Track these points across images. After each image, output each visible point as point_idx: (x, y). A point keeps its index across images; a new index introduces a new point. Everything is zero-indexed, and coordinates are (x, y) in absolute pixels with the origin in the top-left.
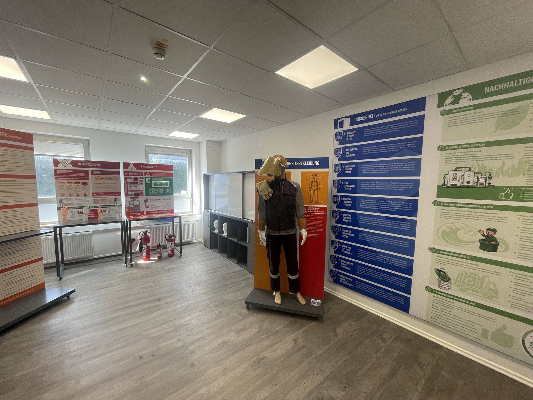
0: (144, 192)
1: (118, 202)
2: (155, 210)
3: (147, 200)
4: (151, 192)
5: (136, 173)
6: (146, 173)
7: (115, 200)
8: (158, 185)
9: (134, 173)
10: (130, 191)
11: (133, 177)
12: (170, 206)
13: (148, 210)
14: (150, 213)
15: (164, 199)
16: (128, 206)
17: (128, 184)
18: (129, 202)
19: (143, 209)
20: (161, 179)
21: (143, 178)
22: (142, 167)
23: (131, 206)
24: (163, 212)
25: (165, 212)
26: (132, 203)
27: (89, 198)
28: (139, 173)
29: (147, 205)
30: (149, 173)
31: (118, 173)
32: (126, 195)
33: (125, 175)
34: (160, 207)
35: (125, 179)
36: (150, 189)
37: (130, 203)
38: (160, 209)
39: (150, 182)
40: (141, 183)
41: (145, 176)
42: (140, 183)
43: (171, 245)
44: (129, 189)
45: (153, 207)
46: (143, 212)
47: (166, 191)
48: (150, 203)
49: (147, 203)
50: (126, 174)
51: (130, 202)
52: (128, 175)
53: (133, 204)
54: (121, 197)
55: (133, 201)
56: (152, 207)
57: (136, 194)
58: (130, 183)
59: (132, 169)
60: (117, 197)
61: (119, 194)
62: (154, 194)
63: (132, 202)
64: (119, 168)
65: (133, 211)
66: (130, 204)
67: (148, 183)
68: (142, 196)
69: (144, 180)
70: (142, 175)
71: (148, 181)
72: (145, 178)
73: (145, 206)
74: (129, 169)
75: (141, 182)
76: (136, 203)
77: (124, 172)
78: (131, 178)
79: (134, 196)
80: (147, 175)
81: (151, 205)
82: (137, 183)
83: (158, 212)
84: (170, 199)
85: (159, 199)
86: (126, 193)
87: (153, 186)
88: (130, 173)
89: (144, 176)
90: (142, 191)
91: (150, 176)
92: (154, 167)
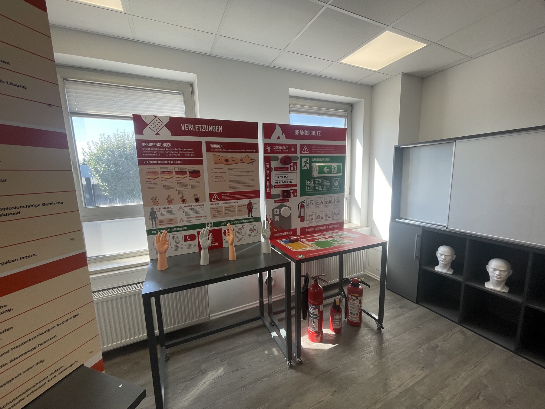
0: (298, 188)
1: (254, 212)
2: (314, 224)
3: (302, 206)
4: (309, 188)
5: (285, 148)
6: (302, 146)
7: (250, 206)
8: (325, 173)
9: (283, 148)
10: (276, 187)
11: (280, 156)
12: (338, 214)
13: (304, 225)
14: (307, 230)
15: (330, 201)
16: (270, 219)
17: (273, 172)
18: (273, 210)
19: (296, 224)
20: (327, 160)
21: (296, 158)
22: (296, 132)
23: (277, 218)
24: (328, 227)
25: (330, 227)
26: (278, 213)
27: (203, 205)
28: (290, 146)
29: (302, 215)
30: (308, 146)
31: (256, 148)
32: (268, 196)
33: (266, 151)
34: (322, 218)
35: (267, 160)
36: (309, 182)
37: (275, 213)
38: (323, 222)
39: (308, 165)
40: (294, 170)
41: (301, 153)
42: (292, 168)
43: (358, 303)
44: (273, 184)
45: (312, 219)
46: (296, 230)
47: (333, 185)
48: (308, 211)
49: (302, 210)
50: (269, 148)
51: (275, 210)
52: (272, 152)
53: (280, 215)
54: (259, 202)
55: (280, 208)
56: (311, 217)
57: (285, 194)
58: (276, 169)
59: (279, 138)
60: (253, 201)
61: (257, 194)
62: (314, 191)
63: (278, 210)
64: (256, 137)
65: (280, 229)
66: (274, 215)
67: (305, 168)
68: (294, 196)
69: (298, 162)
70: (295, 152)
71: (305, 165)
72: (301, 158)
73: (299, 217)
74: (273, 140)
75: (294, 167)
76: (284, 211)
77: (265, 145)
78: (276, 159)
79: (280, 198)
81: (308, 215)
82: (287, 169)
83: (320, 228)
84: (338, 202)
85: (322, 202)
86: (268, 191)
87: (315, 174)
88: (275, 148)
89: (298, 154)
90: (295, 185)
91: (308, 152)
92: (317, 132)
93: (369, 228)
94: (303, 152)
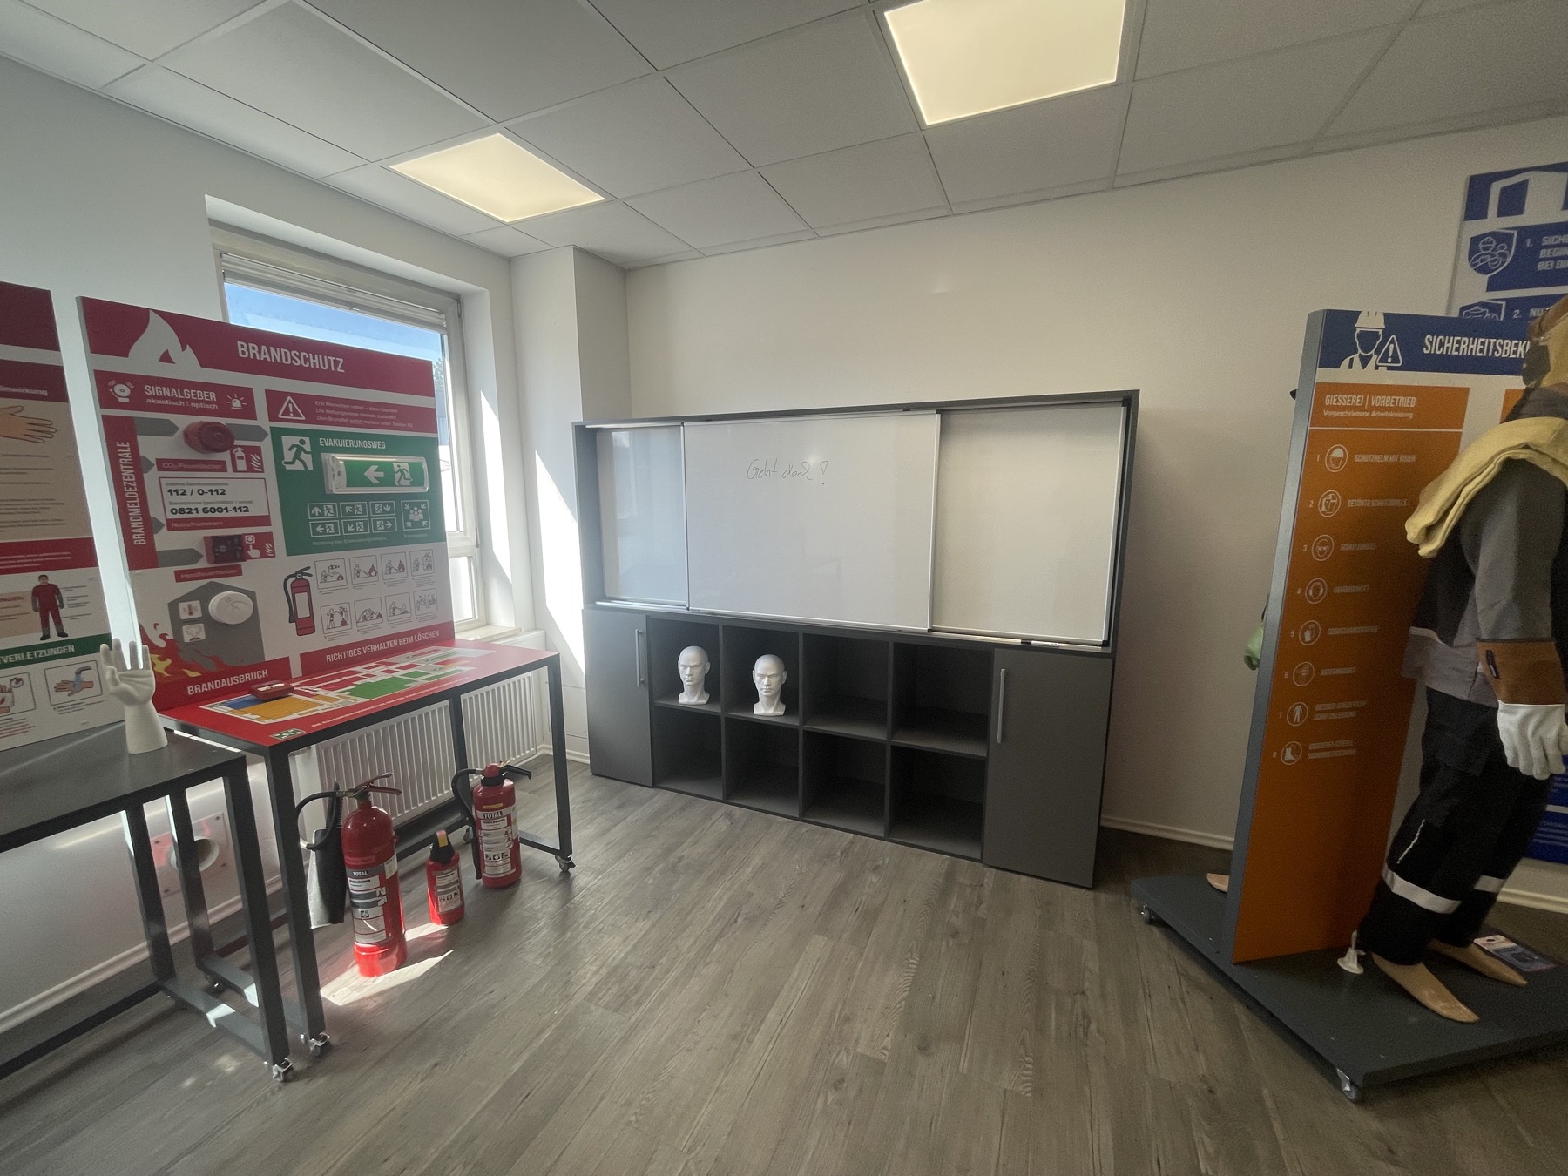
0: (277, 529)
1: (73, 618)
2: (354, 636)
3: (299, 584)
4: (319, 529)
5: (201, 395)
6: (274, 398)
7: (47, 600)
8: (369, 484)
9: (189, 394)
10: (172, 525)
11: (183, 421)
12: (433, 602)
13: (313, 643)
14: (329, 658)
15: (401, 566)
16: (163, 636)
17: (151, 478)
18: (173, 607)
19: (281, 642)
20: (375, 445)
21: (259, 434)
22: (244, 350)
23: (191, 633)
24: (402, 641)
25: (410, 640)
26: (198, 614)
28: (225, 392)
29: (303, 612)
30: (298, 397)
31: (52, 384)
32: (140, 557)
33: (105, 397)
34: (380, 616)
35: (117, 433)
36: (316, 510)
37: (184, 616)
38: (385, 629)
39: (308, 459)
40: (250, 469)
41: (273, 416)
42: (242, 465)
44: (156, 512)
45: (344, 623)
46: (284, 663)
47: (407, 519)
48: (323, 601)
49: (301, 598)
50: (122, 392)
51: (182, 606)
52: (138, 401)
53: (207, 619)
54: (96, 581)
55: (204, 596)
56: (338, 619)
57: (223, 549)
58: (163, 464)
59: (166, 358)
60: (56, 577)
61: (82, 554)
62: (342, 537)
63: (196, 604)
64: (52, 343)
65: (211, 667)
66: (177, 624)
67: (298, 466)
68: (263, 555)
69: (266, 446)
70: (249, 412)
71: (297, 457)
72: (277, 434)
73: (293, 618)
74: (142, 359)
75: (249, 461)
76: (226, 605)
77: (103, 382)
78: (167, 429)
79: (203, 564)
80: (287, 412)
81: (326, 611)
82: (221, 466)
83: (374, 648)
84: (429, 566)
85: (373, 569)
86: (139, 540)
87: (337, 486)
88: (150, 390)
89: (263, 420)
90: (265, 520)
91: (304, 418)
92: (329, 360)
93: (540, 633)
94: (280, 416)
